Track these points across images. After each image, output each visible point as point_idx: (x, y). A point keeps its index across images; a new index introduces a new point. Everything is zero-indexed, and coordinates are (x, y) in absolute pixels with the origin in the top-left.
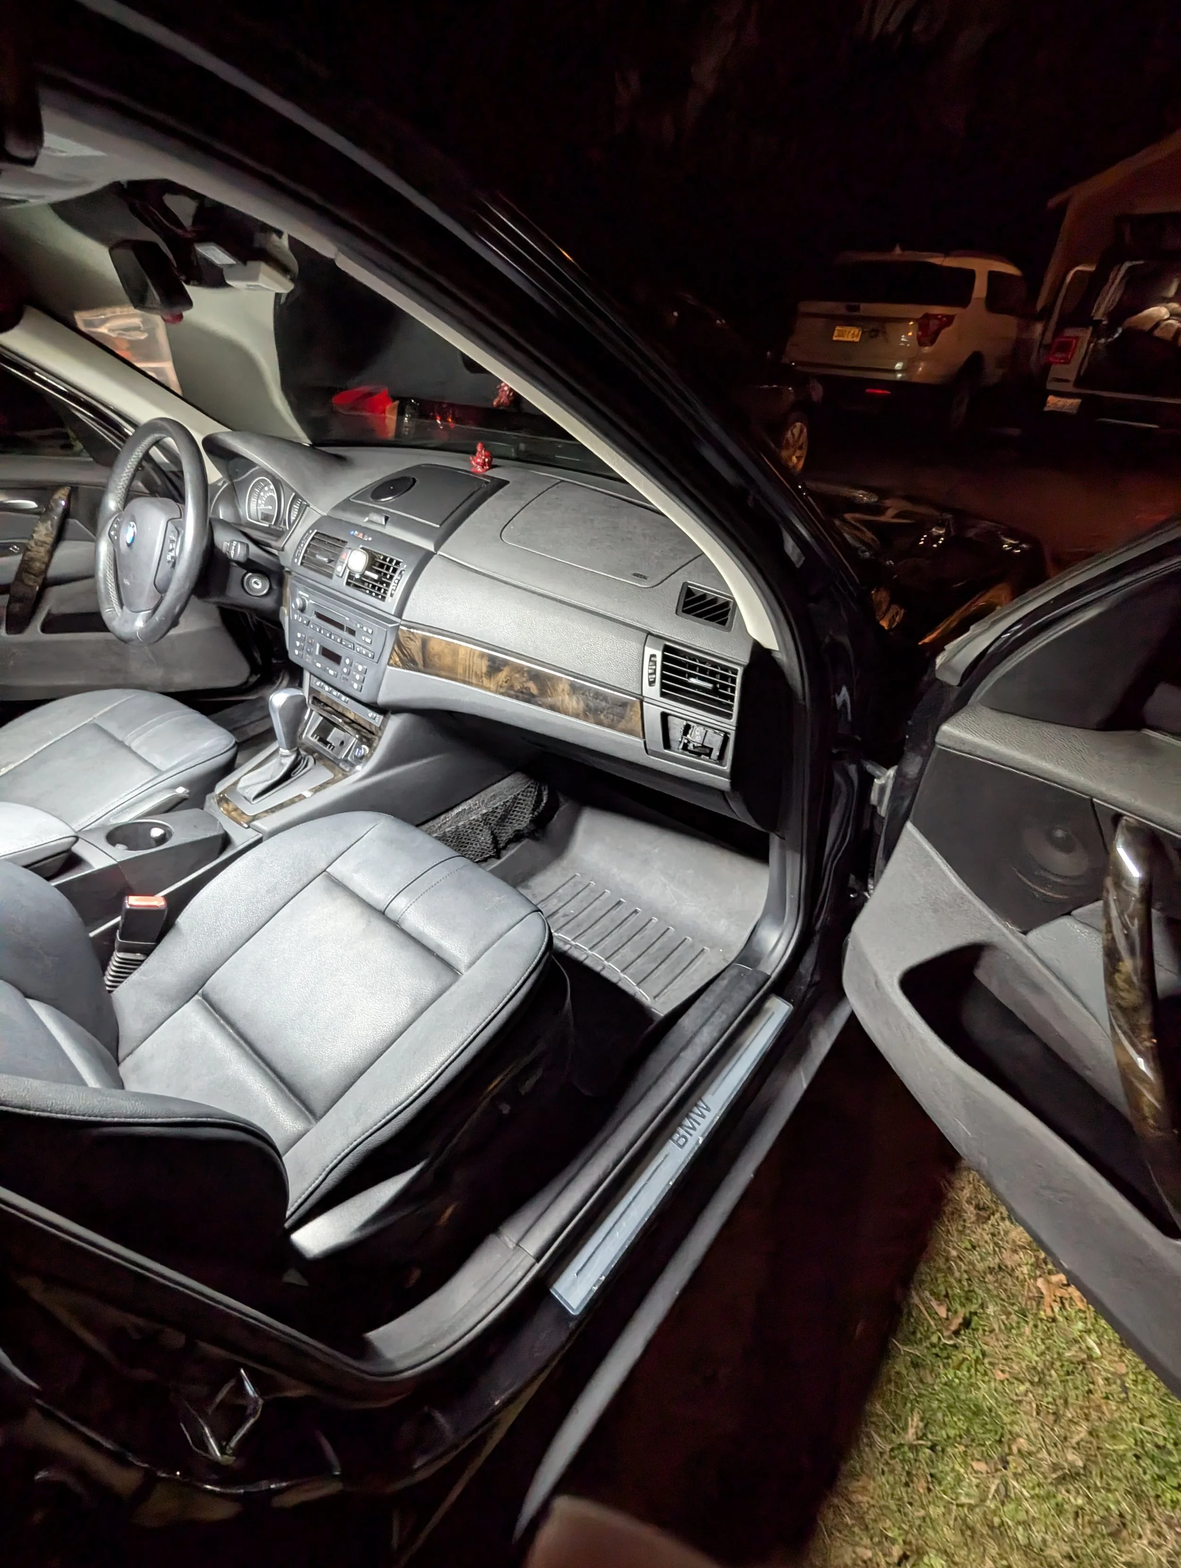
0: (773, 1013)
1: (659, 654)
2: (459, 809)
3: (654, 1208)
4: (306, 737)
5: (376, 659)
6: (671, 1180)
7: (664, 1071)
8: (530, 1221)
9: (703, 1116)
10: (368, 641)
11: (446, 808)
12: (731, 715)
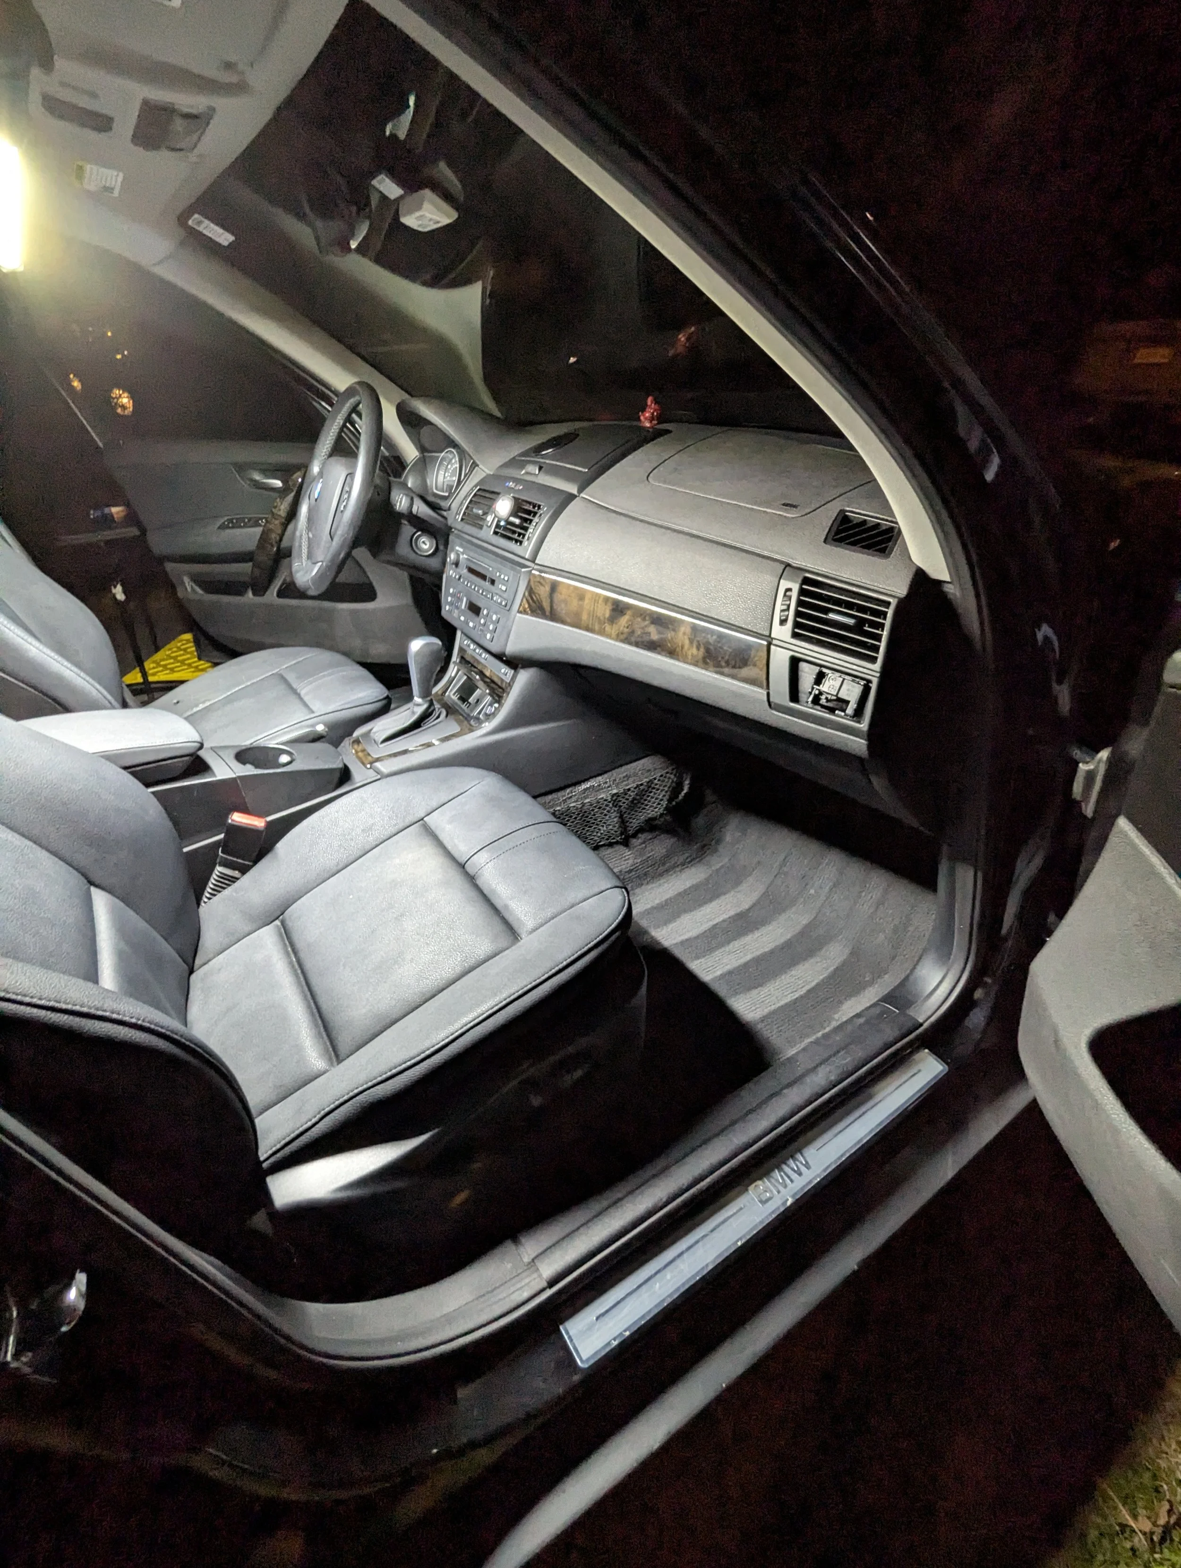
0: (919, 1071)
1: (796, 587)
2: (588, 785)
3: (710, 1267)
4: (449, 696)
5: (508, 608)
6: (740, 1239)
7: (759, 1106)
8: (555, 1239)
9: (800, 1174)
10: (504, 588)
11: (574, 781)
12: (876, 658)
